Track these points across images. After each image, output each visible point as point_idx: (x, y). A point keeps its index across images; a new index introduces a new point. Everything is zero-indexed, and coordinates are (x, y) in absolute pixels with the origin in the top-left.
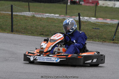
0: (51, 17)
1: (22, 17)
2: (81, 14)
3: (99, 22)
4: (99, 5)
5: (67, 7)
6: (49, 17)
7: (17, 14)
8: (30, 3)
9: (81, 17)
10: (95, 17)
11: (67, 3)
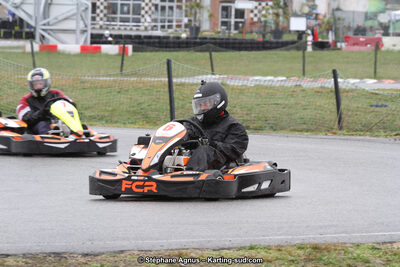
0: (266, 83)
2: (338, 72)
3: (384, 90)
4: (383, 49)
5: (304, 57)
6: (262, 83)
7: (183, 80)
8: (213, 53)
9: (339, 80)
10: (375, 78)
11: (305, 49)
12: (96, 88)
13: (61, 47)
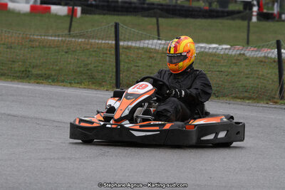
0: (211, 50)
1: (140, 51)
2: (282, 43)
5: (249, 26)
6: (207, 50)
7: (130, 44)
8: (160, 20)
9: (283, 51)
11: (250, 19)
12: (44, 47)
13: (11, 5)
